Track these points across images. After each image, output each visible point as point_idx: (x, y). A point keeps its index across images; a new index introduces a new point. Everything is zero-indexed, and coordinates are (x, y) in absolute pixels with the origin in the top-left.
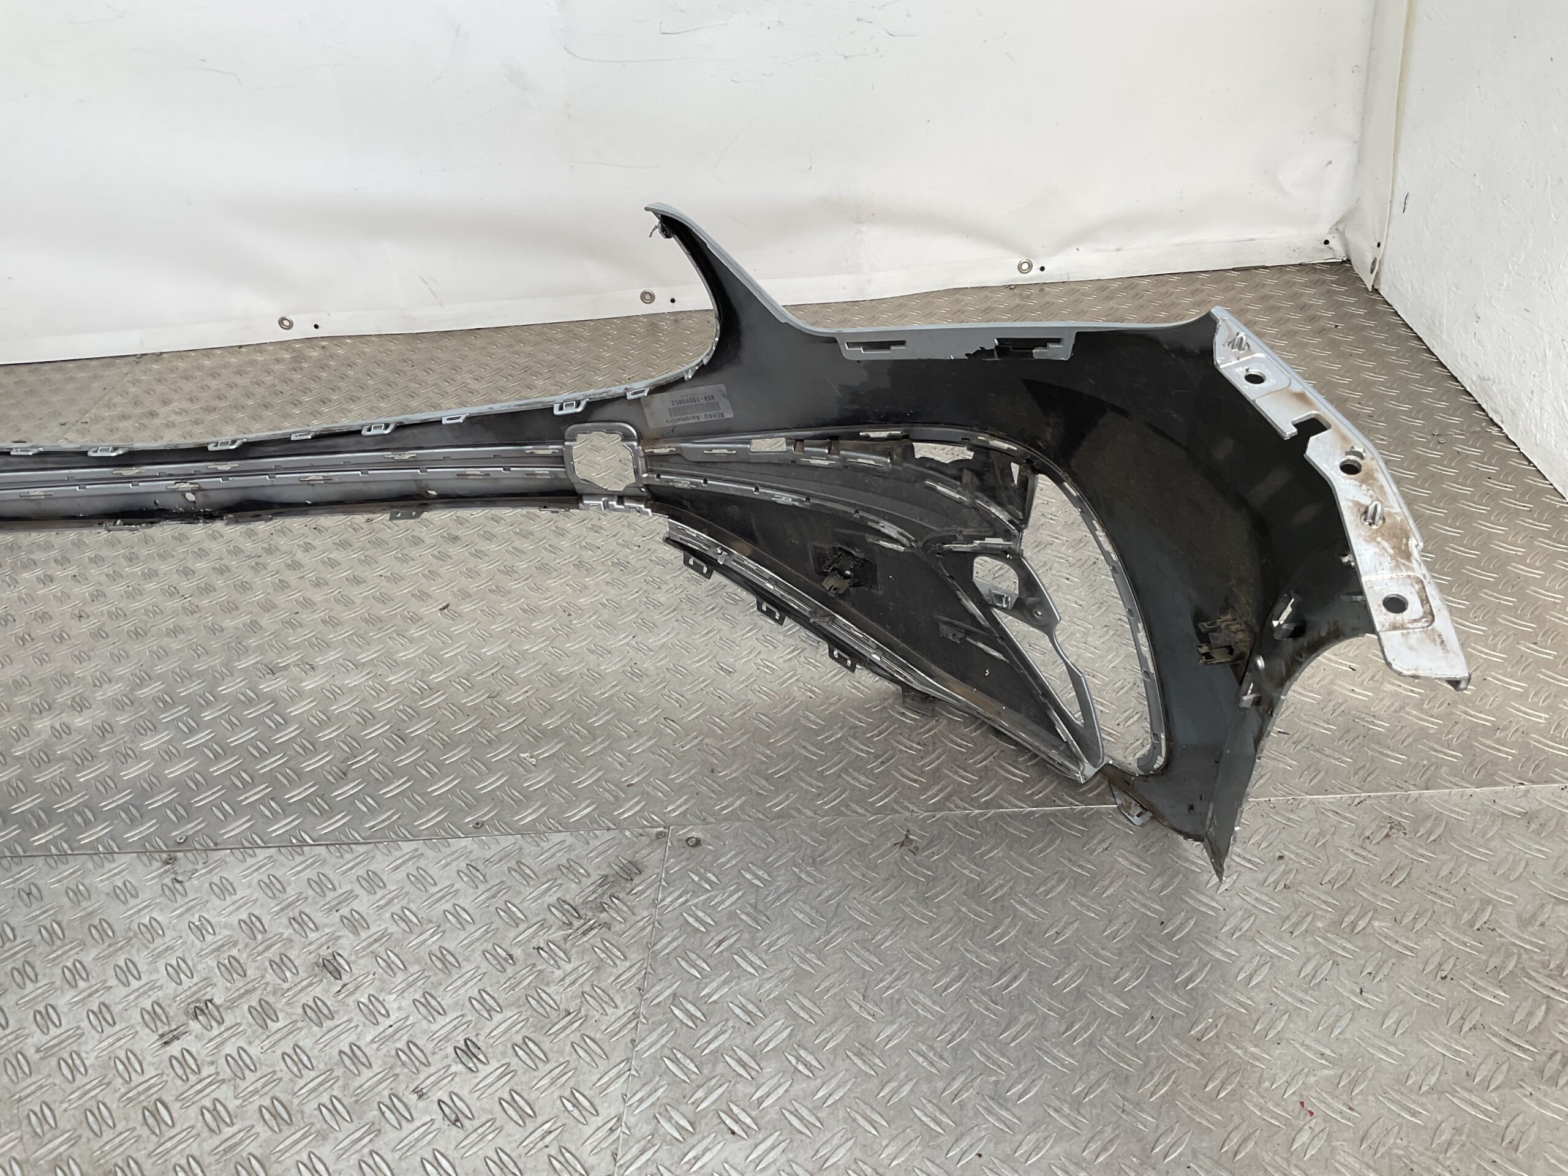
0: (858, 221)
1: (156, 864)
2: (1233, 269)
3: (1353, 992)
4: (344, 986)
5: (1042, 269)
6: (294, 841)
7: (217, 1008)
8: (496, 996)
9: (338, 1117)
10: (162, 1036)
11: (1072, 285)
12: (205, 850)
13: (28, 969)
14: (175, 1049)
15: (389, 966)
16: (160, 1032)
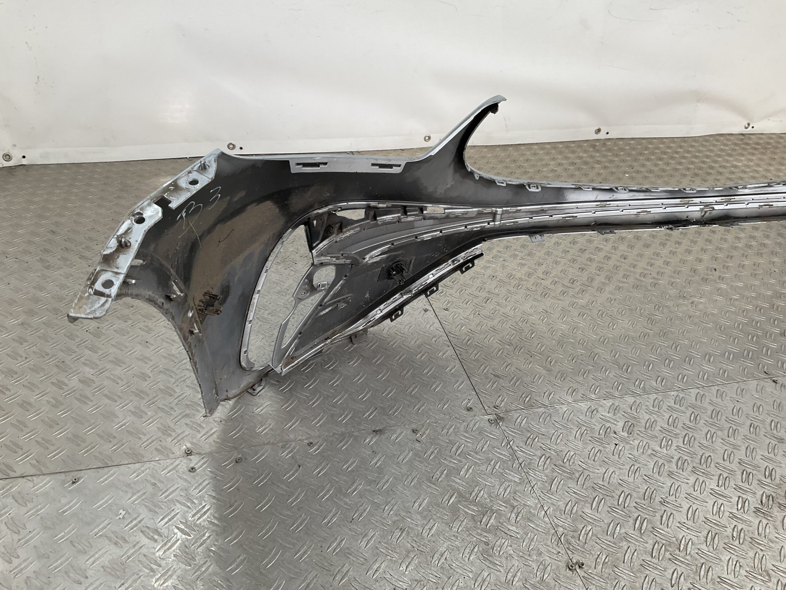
0: (698, 101)
5: (753, 127)
11: (758, 136)
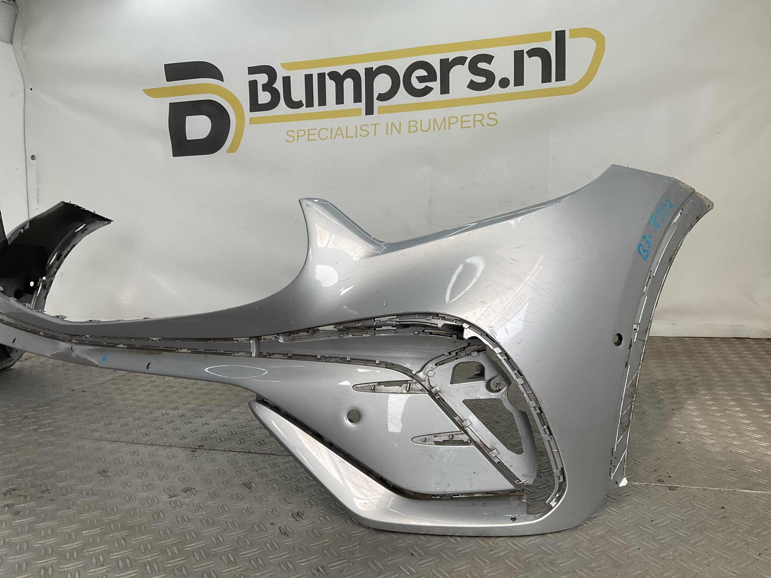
1: (187, 451)
2: (733, 338)
3: (756, 555)
4: (251, 491)
6: (246, 451)
7: (196, 491)
8: (316, 502)
9: (234, 526)
10: (169, 495)
12: (209, 450)
13: (125, 471)
14: (174, 499)
15: (273, 488)
16: (170, 494)
